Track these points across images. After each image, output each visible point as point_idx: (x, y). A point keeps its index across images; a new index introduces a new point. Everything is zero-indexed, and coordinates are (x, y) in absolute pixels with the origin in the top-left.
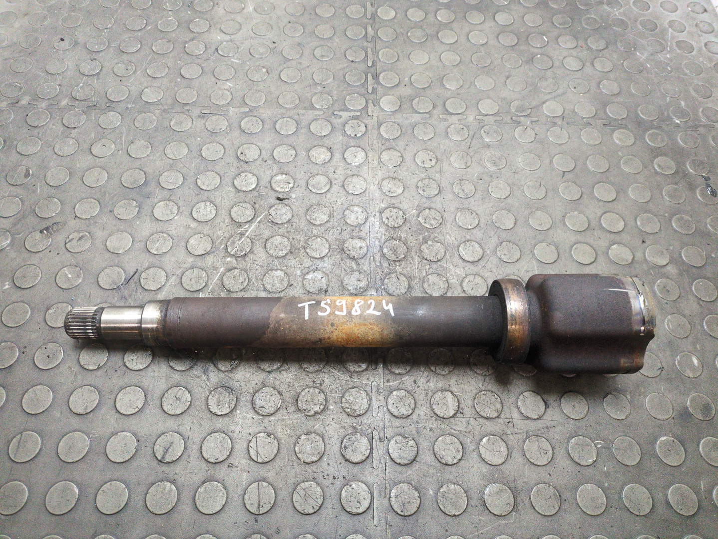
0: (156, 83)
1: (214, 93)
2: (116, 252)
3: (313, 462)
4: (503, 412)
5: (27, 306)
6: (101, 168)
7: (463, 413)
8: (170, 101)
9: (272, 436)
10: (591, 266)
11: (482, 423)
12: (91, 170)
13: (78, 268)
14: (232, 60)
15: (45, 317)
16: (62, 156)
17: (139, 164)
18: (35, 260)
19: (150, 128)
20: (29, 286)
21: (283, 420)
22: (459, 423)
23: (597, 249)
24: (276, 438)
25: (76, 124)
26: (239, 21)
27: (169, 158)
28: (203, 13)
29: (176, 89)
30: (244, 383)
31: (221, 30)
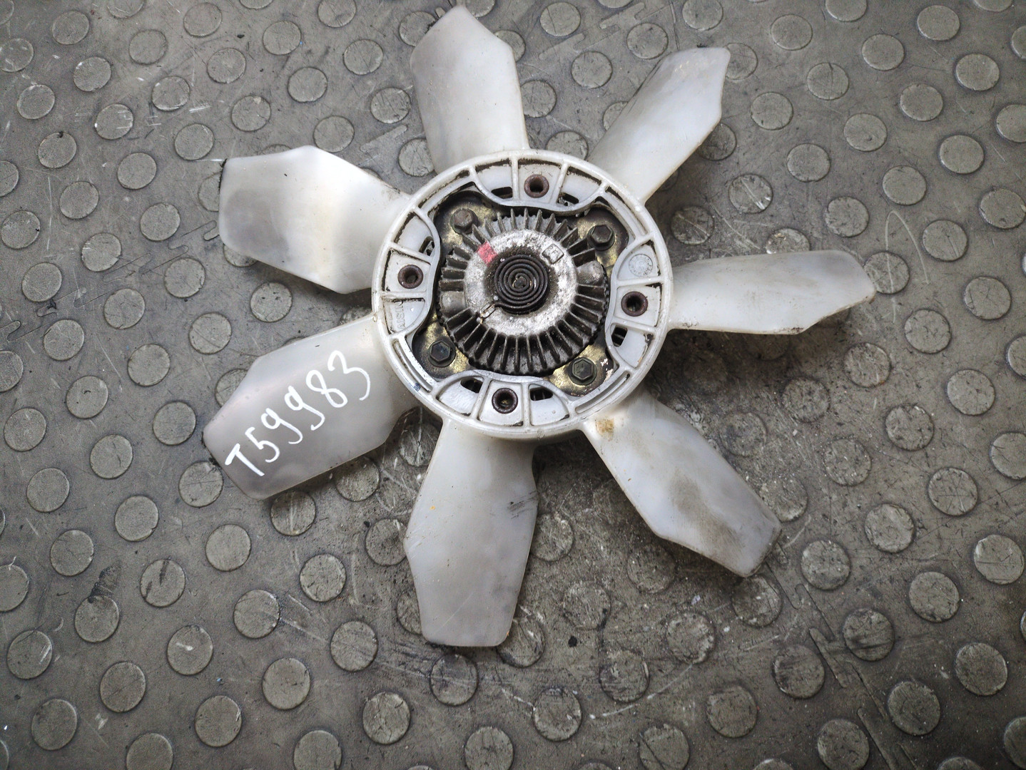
0: (94, 227)
1: (202, 191)
2: (234, 567)
3: (750, 730)
4: (982, 492)
5: (157, 735)
6: (108, 435)
7: (923, 527)
8: (139, 249)
9: (666, 726)
10: (984, 168)
11: (959, 527)
12: (96, 447)
13: (194, 629)
14: (192, 110)
15: (198, 737)
16: (30, 450)
17: (166, 391)
18: (115, 653)
19: (140, 316)
20: (137, 702)
21: (667, 691)
22: (927, 545)
23: (977, 134)
24: (673, 725)
25: (12, 378)
26: (154, 27)
27: (209, 354)
28: (80, 44)
29: (133, 218)
30: (573, 667)
31: (133, 62)
